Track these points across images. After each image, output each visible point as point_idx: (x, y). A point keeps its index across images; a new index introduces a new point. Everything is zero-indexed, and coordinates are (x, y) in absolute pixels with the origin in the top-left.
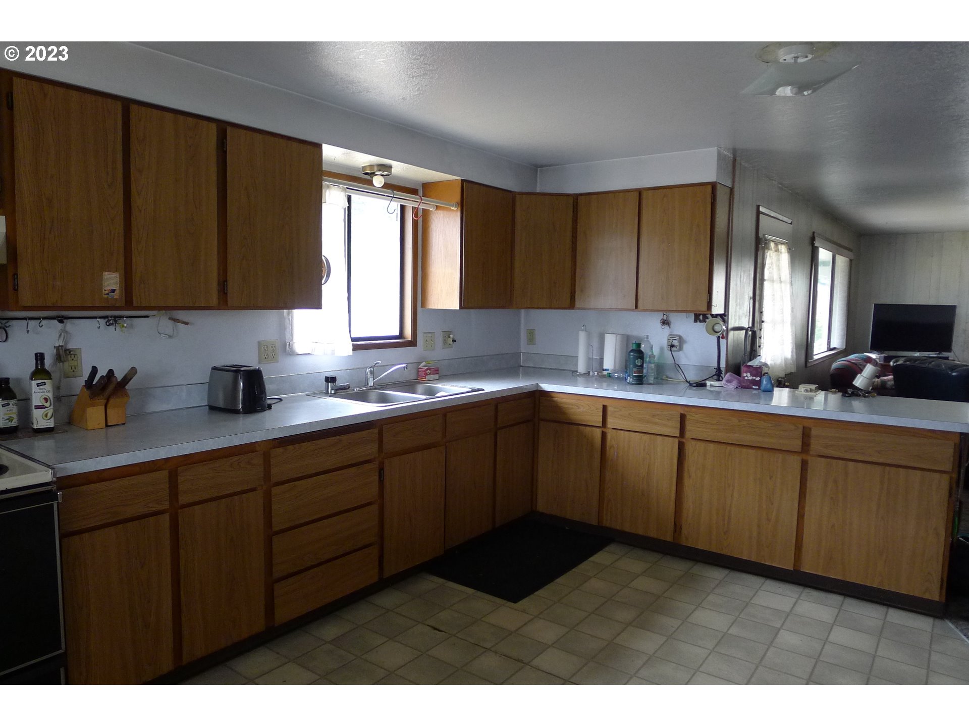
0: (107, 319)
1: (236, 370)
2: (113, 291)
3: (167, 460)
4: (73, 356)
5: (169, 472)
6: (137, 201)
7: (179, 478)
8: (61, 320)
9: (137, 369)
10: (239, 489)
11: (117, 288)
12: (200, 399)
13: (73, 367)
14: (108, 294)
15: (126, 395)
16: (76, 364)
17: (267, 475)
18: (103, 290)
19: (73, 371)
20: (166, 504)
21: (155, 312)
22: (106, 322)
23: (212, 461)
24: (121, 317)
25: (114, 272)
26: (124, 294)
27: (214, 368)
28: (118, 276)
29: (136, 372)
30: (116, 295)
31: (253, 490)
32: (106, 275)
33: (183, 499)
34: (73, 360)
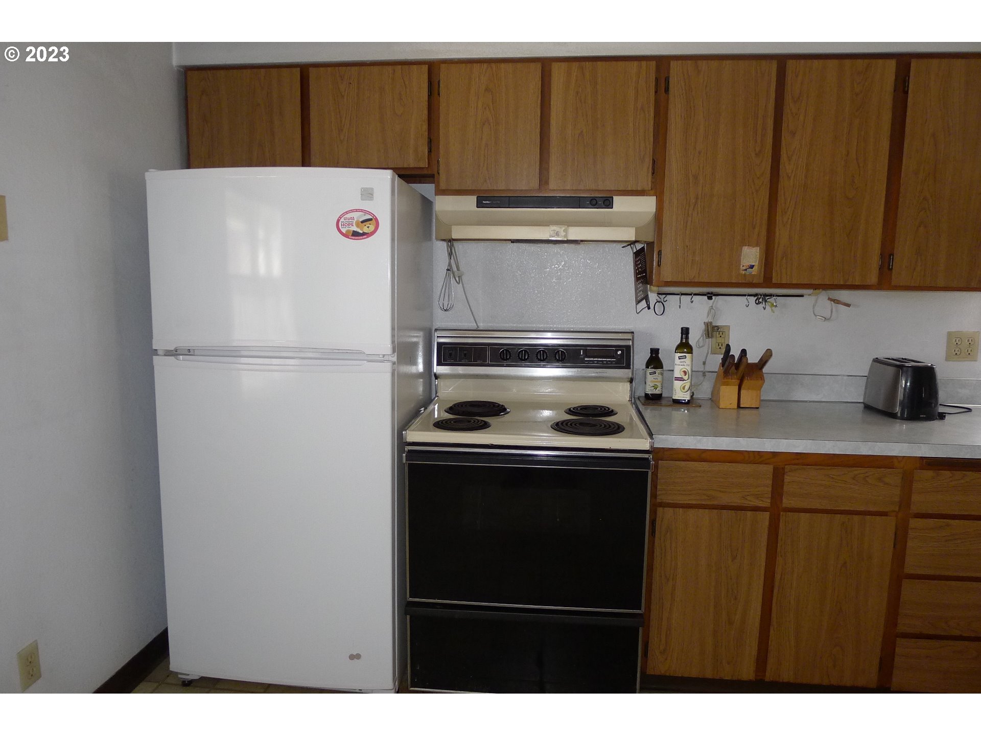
0: (756, 298)
1: (900, 366)
2: (752, 267)
3: (775, 454)
4: (721, 333)
5: (774, 468)
6: (787, 167)
7: (786, 477)
8: (710, 296)
9: (773, 353)
10: (862, 508)
11: (756, 263)
12: (856, 394)
13: (720, 344)
14: (746, 270)
15: (762, 378)
16: (723, 342)
17: (905, 502)
18: (742, 266)
19: (720, 348)
20: (766, 502)
21: (810, 291)
22: (756, 301)
23: (829, 468)
24: (771, 295)
25: (754, 247)
26: (763, 270)
27: (876, 360)
28: (758, 251)
29: (771, 355)
30: (754, 271)
31: (884, 514)
32: (746, 250)
33: (787, 502)
34: (721, 337)
